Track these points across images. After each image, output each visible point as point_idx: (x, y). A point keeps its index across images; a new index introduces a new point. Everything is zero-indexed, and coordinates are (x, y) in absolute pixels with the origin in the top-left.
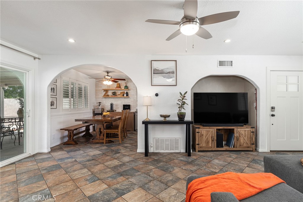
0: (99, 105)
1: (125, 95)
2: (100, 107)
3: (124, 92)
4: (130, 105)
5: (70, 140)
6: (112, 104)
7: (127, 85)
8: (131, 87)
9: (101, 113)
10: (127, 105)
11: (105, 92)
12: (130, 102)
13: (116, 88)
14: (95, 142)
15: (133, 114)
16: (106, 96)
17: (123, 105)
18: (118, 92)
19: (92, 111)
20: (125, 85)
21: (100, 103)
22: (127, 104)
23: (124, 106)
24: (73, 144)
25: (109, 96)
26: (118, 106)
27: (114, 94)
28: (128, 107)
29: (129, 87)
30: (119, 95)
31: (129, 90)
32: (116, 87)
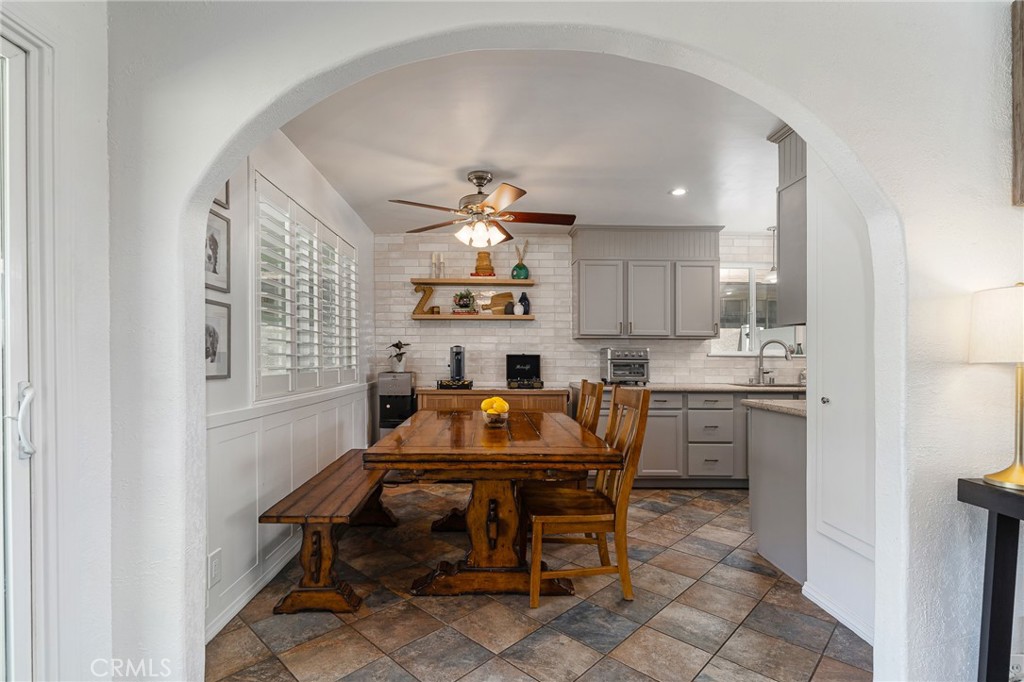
0: (399, 356)
1: (519, 309)
2: (400, 368)
3: (510, 295)
4: (538, 357)
5: (317, 581)
6: (458, 354)
7: (525, 263)
8: (540, 272)
9: (410, 394)
10: (524, 356)
11: (420, 295)
12: (537, 340)
13: (477, 274)
14: (468, 588)
15: (565, 399)
16: (426, 314)
17: (509, 357)
18: (484, 297)
19: (366, 385)
20: (517, 262)
21: (398, 346)
22: (526, 353)
23: (513, 361)
24: (335, 606)
25: (438, 313)
26: (482, 363)
27: (465, 302)
28: (527, 367)
29: (532, 272)
30: (485, 307)
31: (531, 285)
32: (474, 272)
